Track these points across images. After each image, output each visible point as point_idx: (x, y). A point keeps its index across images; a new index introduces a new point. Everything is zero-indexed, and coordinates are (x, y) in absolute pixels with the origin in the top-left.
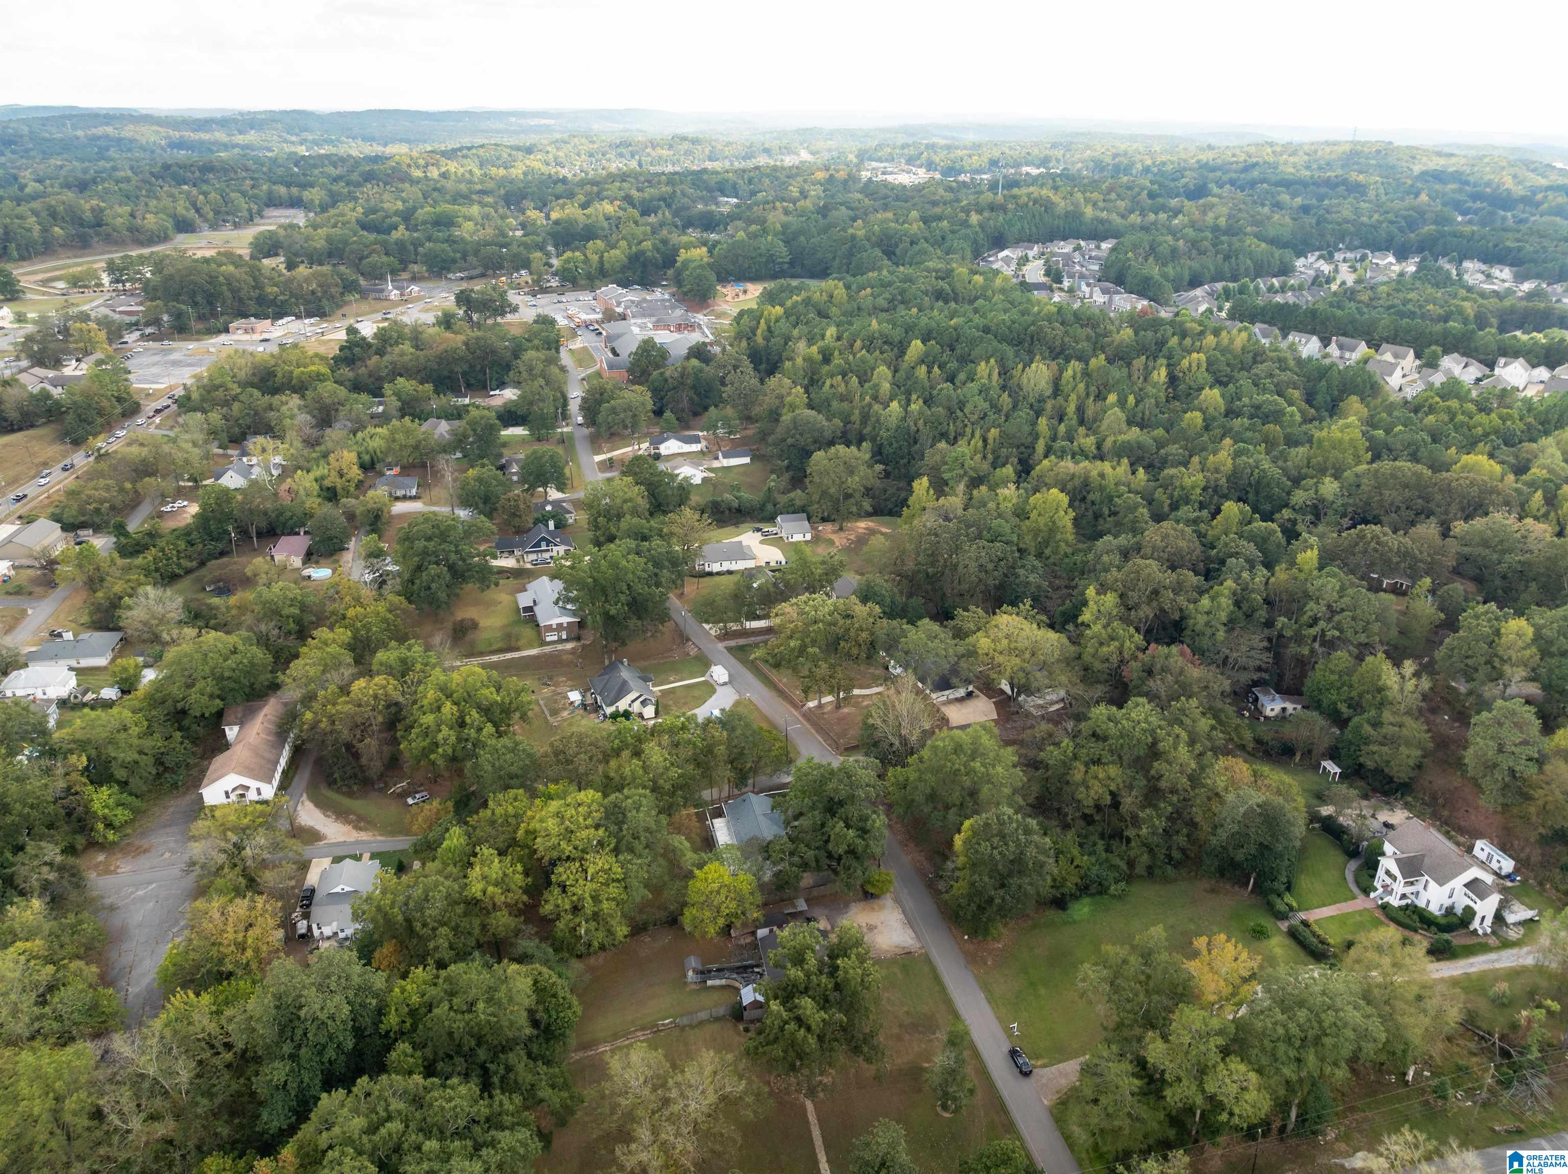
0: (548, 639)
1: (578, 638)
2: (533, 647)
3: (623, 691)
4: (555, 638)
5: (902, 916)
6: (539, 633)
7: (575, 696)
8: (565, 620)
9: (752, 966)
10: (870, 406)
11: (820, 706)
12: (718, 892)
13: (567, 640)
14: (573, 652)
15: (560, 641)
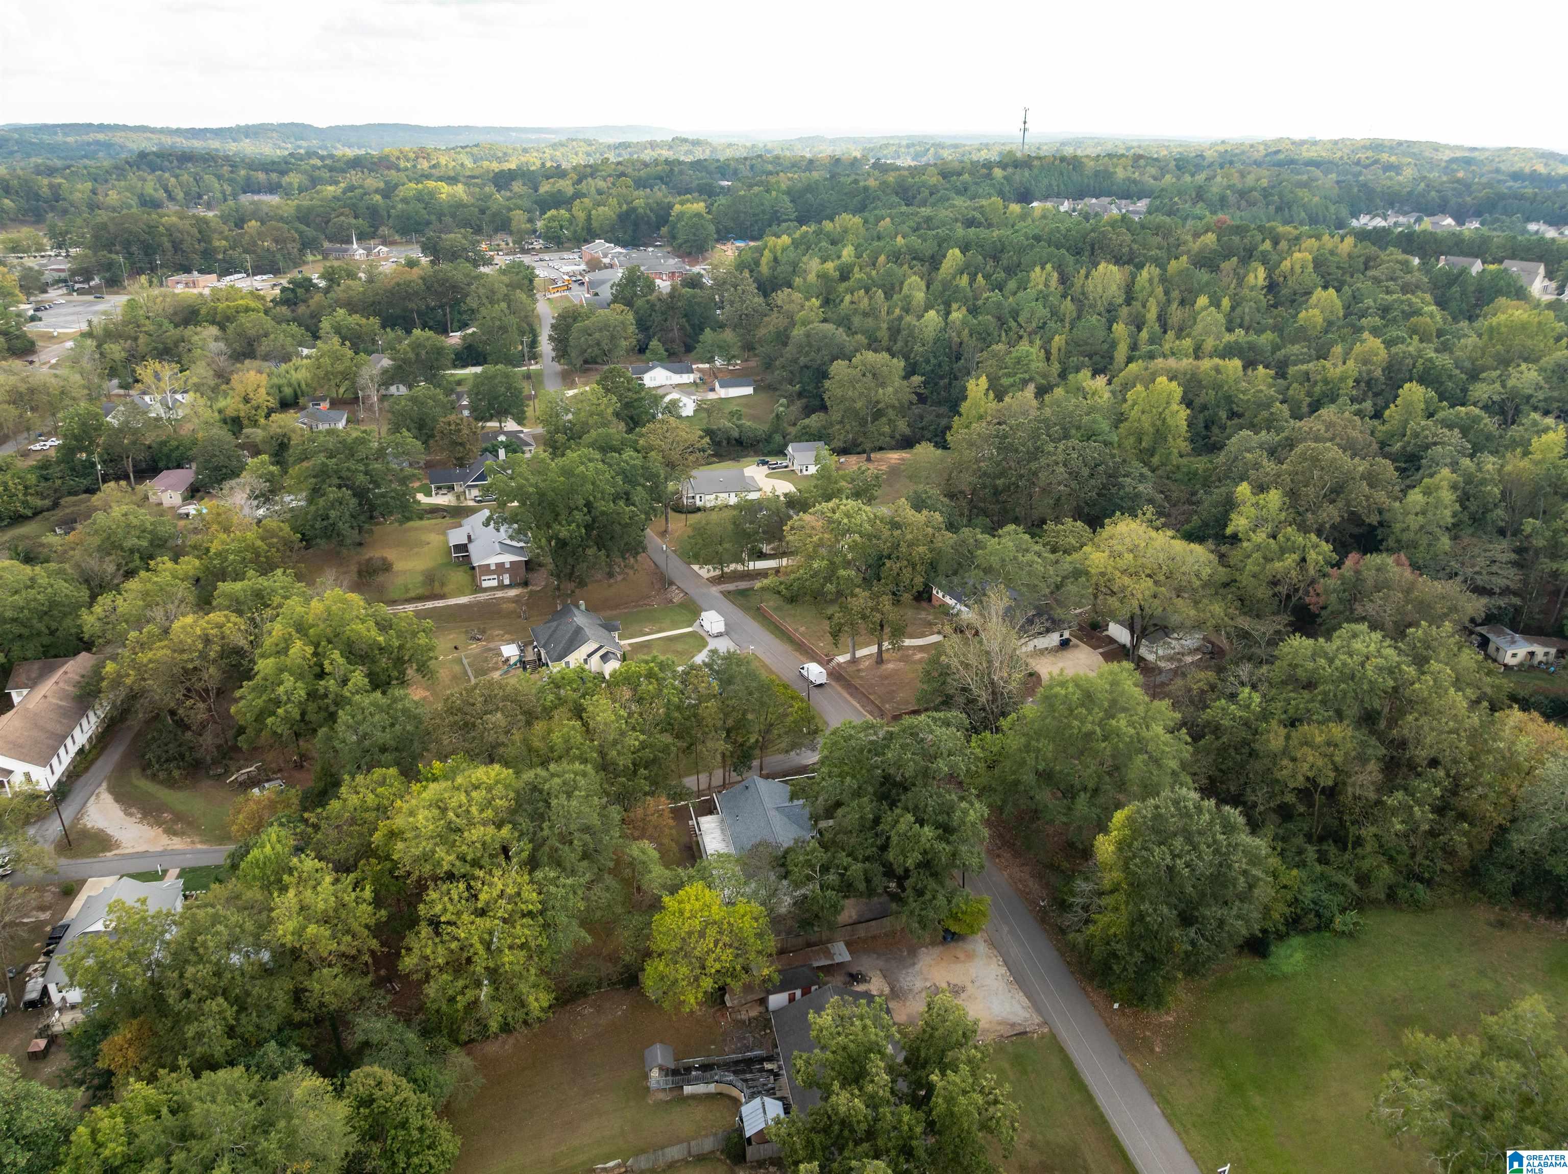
0: (485, 584)
1: (526, 584)
2: (462, 594)
3: (575, 640)
4: (494, 583)
5: (1004, 970)
6: (474, 577)
7: (510, 651)
8: (508, 558)
9: (761, 1060)
10: (900, 318)
11: (854, 661)
12: (702, 934)
13: (510, 586)
14: (516, 600)
15: (501, 587)
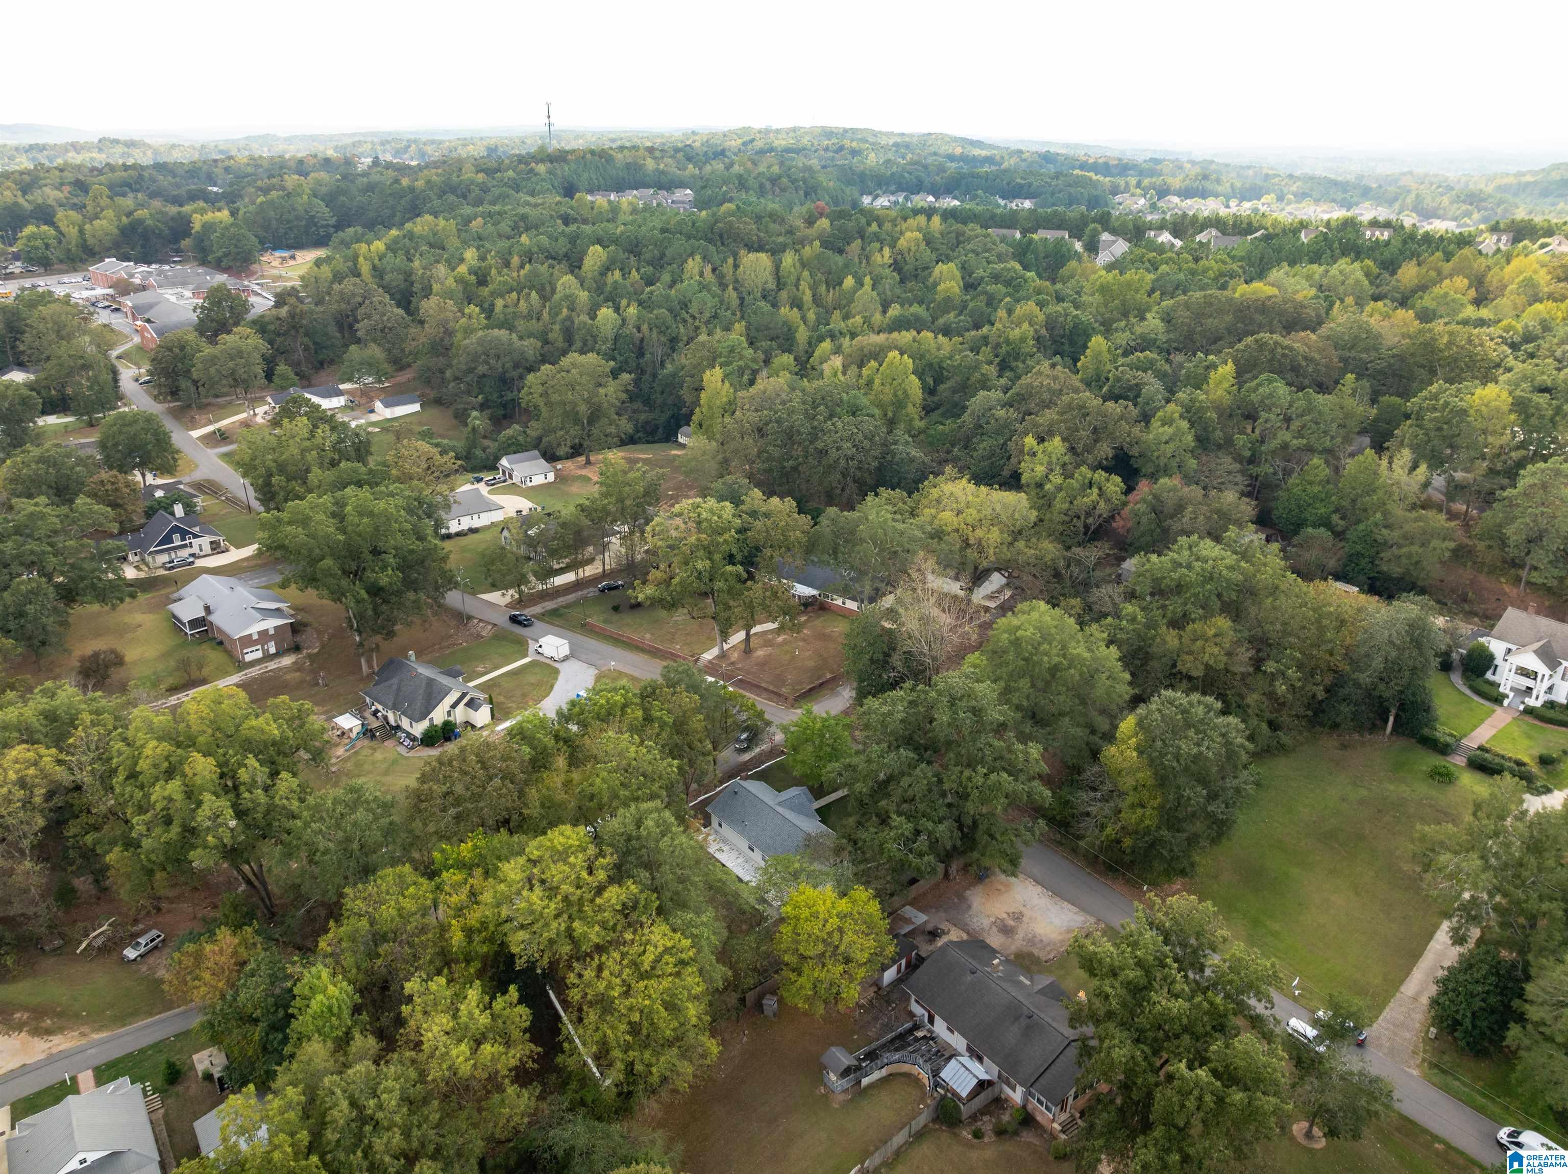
0: (248, 658)
1: (297, 649)
2: (227, 674)
4: (259, 654)
6: (229, 654)
7: (348, 722)
8: (271, 624)
11: (723, 655)
13: (278, 654)
14: (297, 667)
15: (268, 657)
